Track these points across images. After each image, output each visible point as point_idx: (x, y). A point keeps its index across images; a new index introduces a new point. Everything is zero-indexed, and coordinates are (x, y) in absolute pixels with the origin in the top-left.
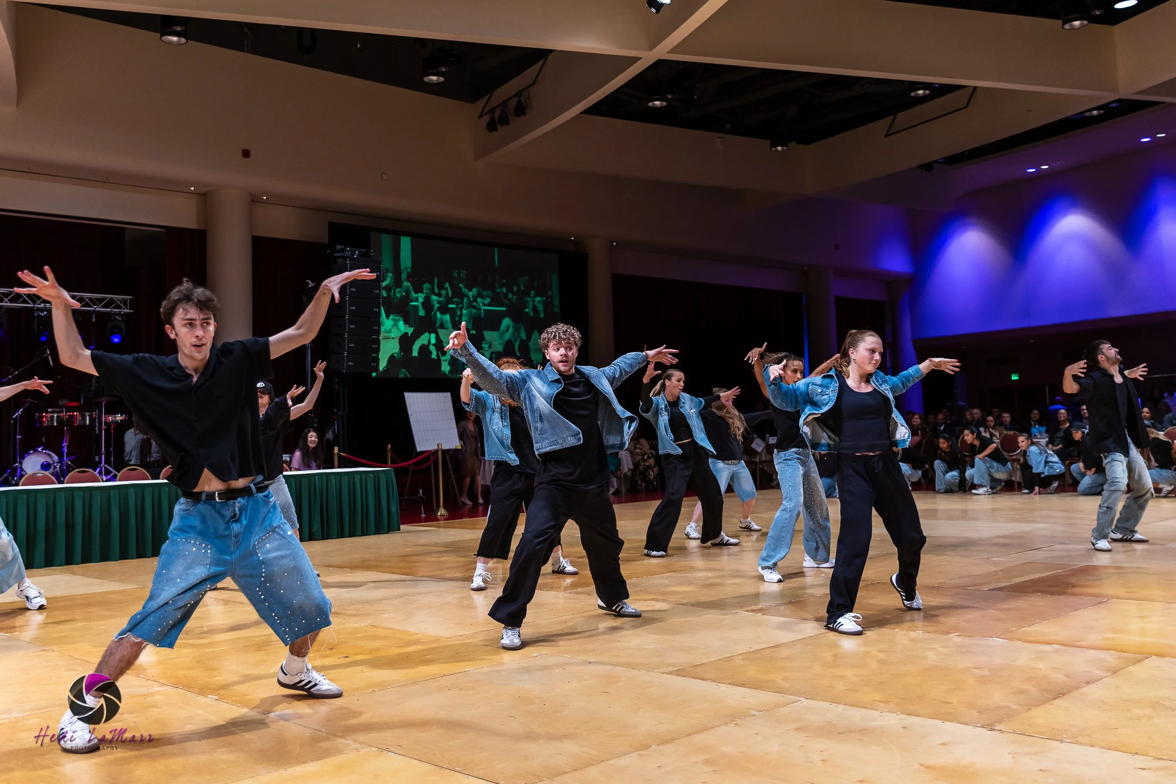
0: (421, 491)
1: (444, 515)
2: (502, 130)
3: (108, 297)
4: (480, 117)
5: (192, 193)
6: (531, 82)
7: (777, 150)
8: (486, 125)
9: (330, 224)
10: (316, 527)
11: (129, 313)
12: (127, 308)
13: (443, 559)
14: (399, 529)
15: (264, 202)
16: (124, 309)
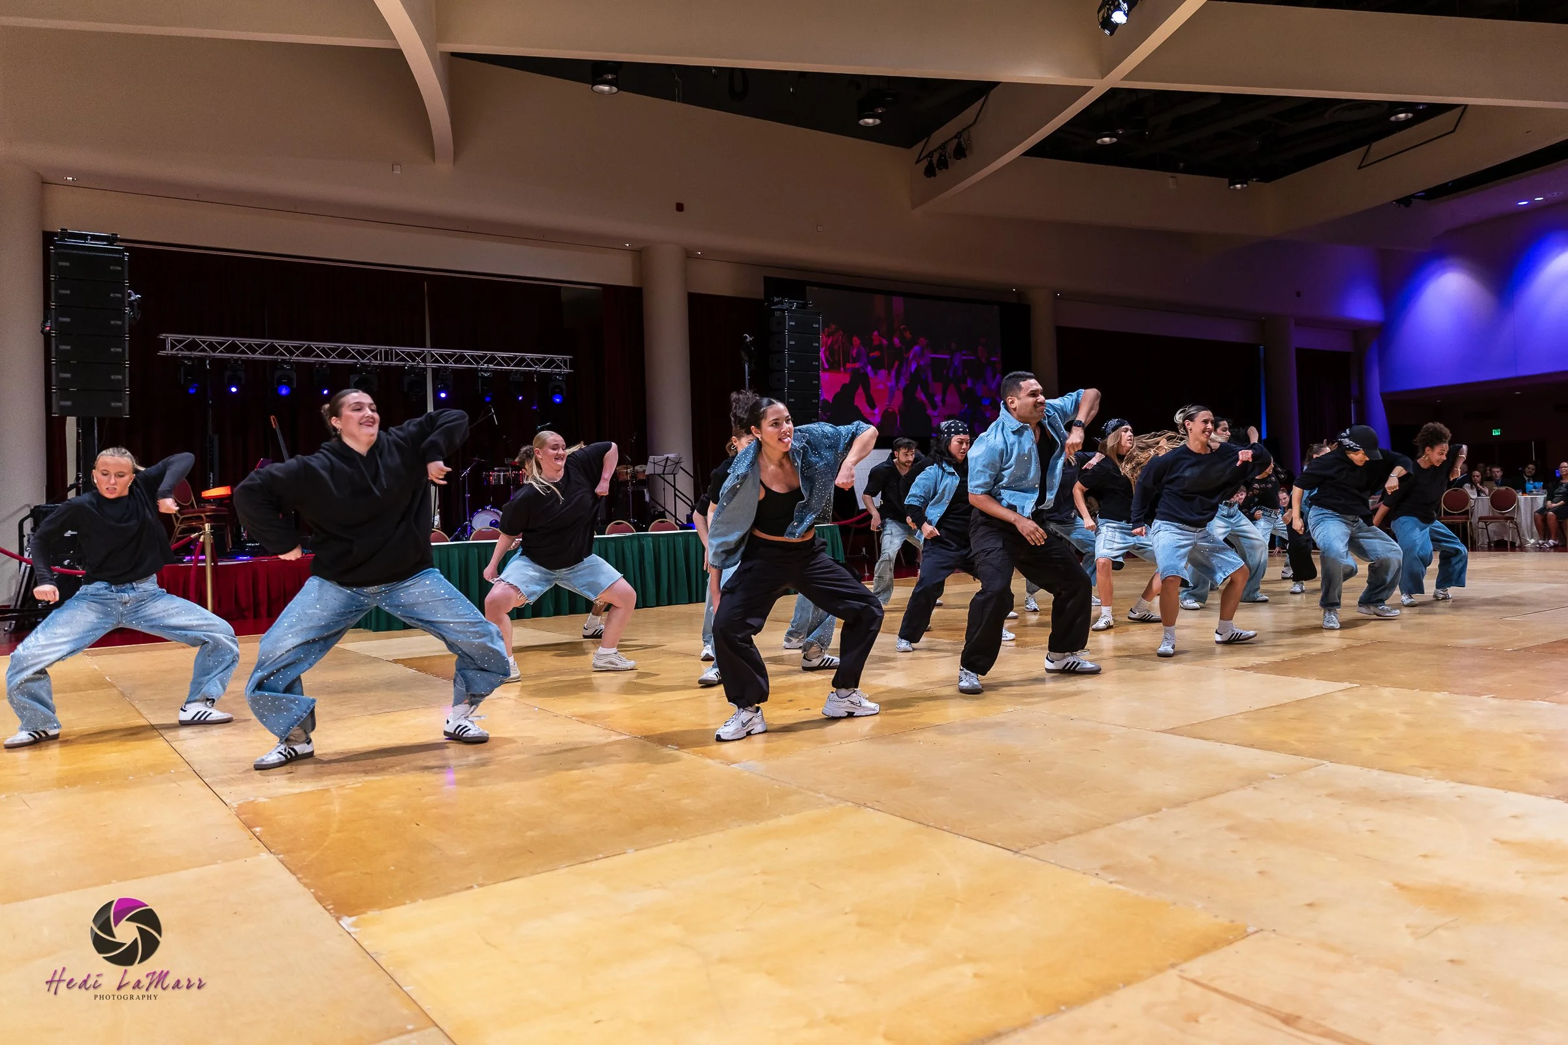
0: (864, 549)
2: (941, 174)
3: (548, 357)
4: (917, 162)
5: (626, 249)
6: (971, 122)
7: (1235, 189)
8: (923, 170)
9: (765, 277)
11: (569, 373)
12: (566, 366)
15: (698, 257)
16: (564, 369)
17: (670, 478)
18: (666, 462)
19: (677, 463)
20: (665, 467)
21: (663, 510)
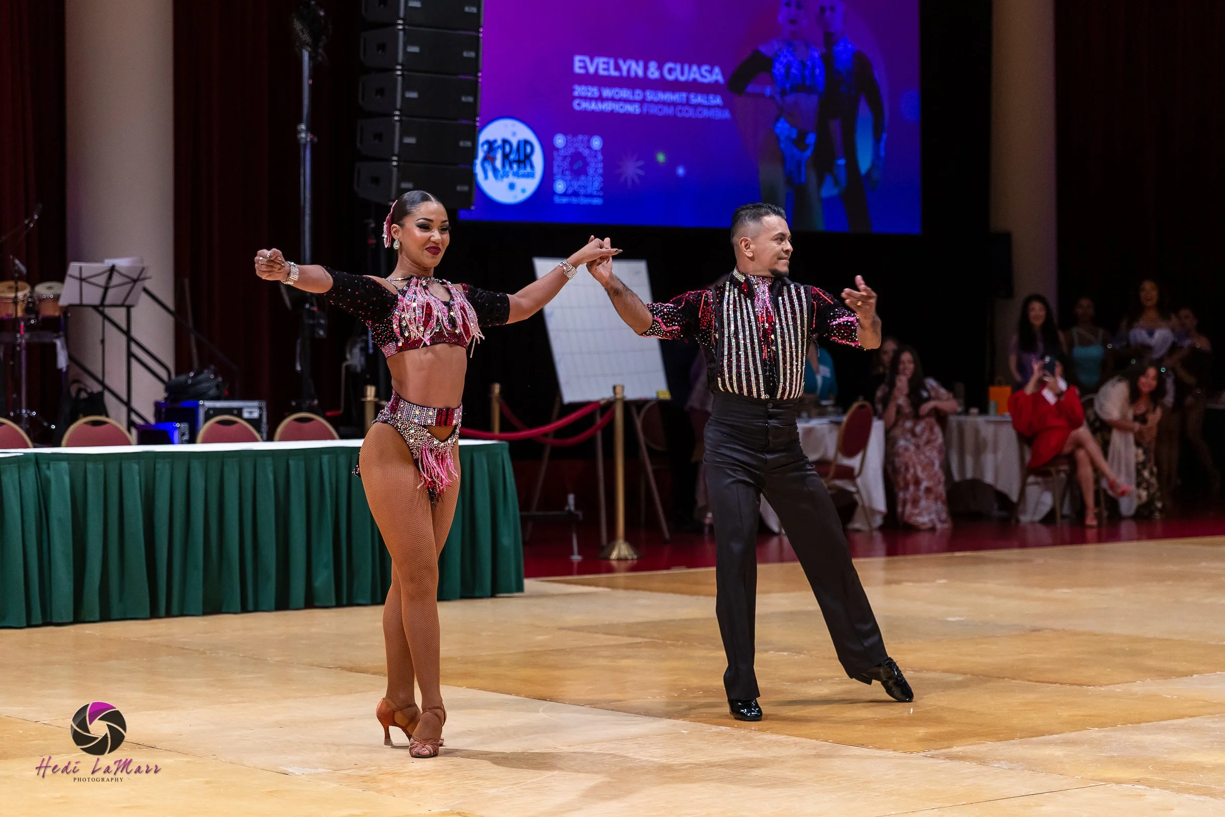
0: (571, 498)
1: (626, 559)
10: (324, 578)
13: (625, 663)
14: (520, 588)
17: (119, 315)
18: (110, 278)
19: (135, 281)
20: (106, 289)
21: (97, 388)
